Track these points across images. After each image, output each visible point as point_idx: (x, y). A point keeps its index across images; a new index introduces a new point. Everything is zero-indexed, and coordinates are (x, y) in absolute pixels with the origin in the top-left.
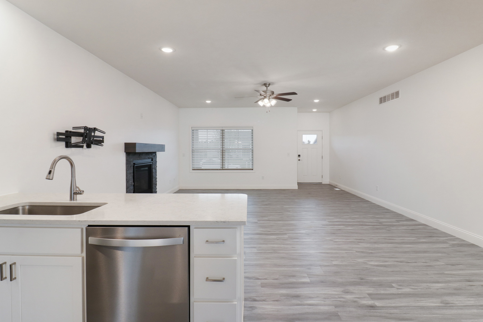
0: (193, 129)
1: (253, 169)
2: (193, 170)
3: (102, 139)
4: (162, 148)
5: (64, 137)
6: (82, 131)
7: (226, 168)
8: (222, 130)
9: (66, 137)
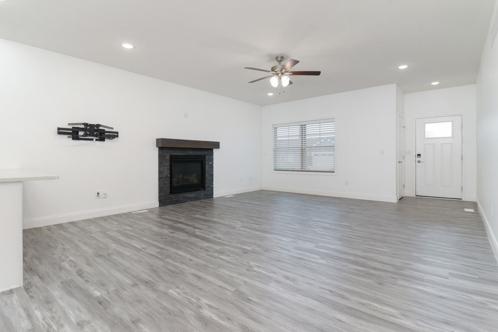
0: (275, 126)
1: (334, 172)
2: (275, 170)
3: (116, 134)
4: (216, 145)
5: (71, 131)
6: (83, 126)
7: (307, 169)
8: (302, 126)
9: (73, 131)
